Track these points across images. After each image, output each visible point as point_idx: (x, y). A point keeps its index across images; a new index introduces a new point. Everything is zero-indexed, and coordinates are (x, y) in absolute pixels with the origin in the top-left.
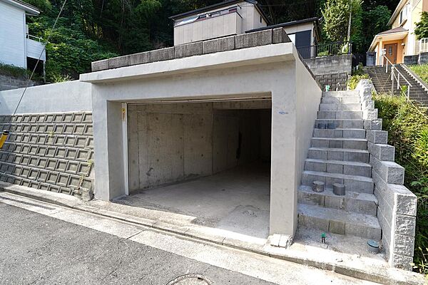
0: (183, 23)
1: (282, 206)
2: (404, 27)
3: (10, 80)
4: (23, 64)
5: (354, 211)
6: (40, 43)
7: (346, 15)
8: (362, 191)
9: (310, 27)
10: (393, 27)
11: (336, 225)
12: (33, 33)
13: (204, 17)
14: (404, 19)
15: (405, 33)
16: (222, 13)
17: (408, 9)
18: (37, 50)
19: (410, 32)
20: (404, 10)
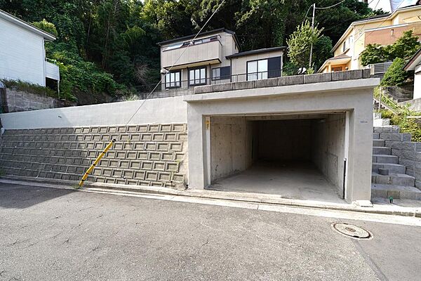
0: (169, 48)
1: (362, 182)
2: (347, 54)
3: (37, 97)
4: (43, 84)
5: (398, 184)
6: (55, 66)
7: (308, 45)
8: (398, 172)
9: (280, 54)
10: (335, 56)
11: (393, 193)
12: (49, 56)
13: (188, 44)
14: (347, 47)
15: (348, 59)
16: (204, 41)
17: (351, 40)
18: (53, 71)
19: (353, 59)
20: (347, 41)
